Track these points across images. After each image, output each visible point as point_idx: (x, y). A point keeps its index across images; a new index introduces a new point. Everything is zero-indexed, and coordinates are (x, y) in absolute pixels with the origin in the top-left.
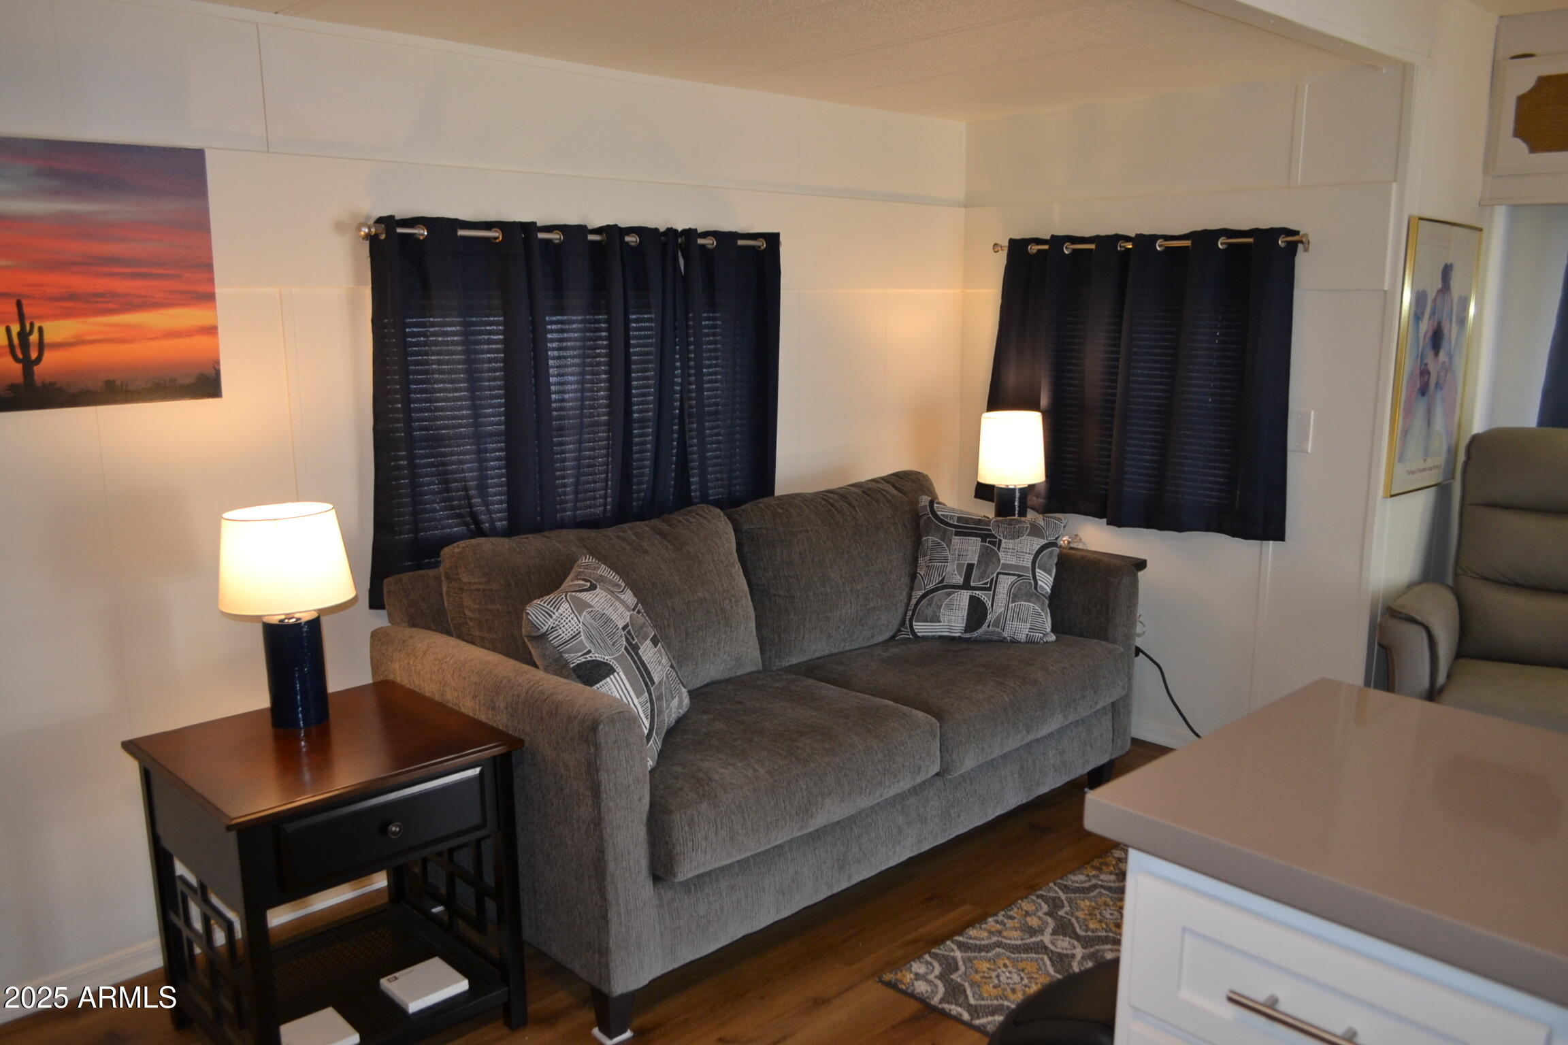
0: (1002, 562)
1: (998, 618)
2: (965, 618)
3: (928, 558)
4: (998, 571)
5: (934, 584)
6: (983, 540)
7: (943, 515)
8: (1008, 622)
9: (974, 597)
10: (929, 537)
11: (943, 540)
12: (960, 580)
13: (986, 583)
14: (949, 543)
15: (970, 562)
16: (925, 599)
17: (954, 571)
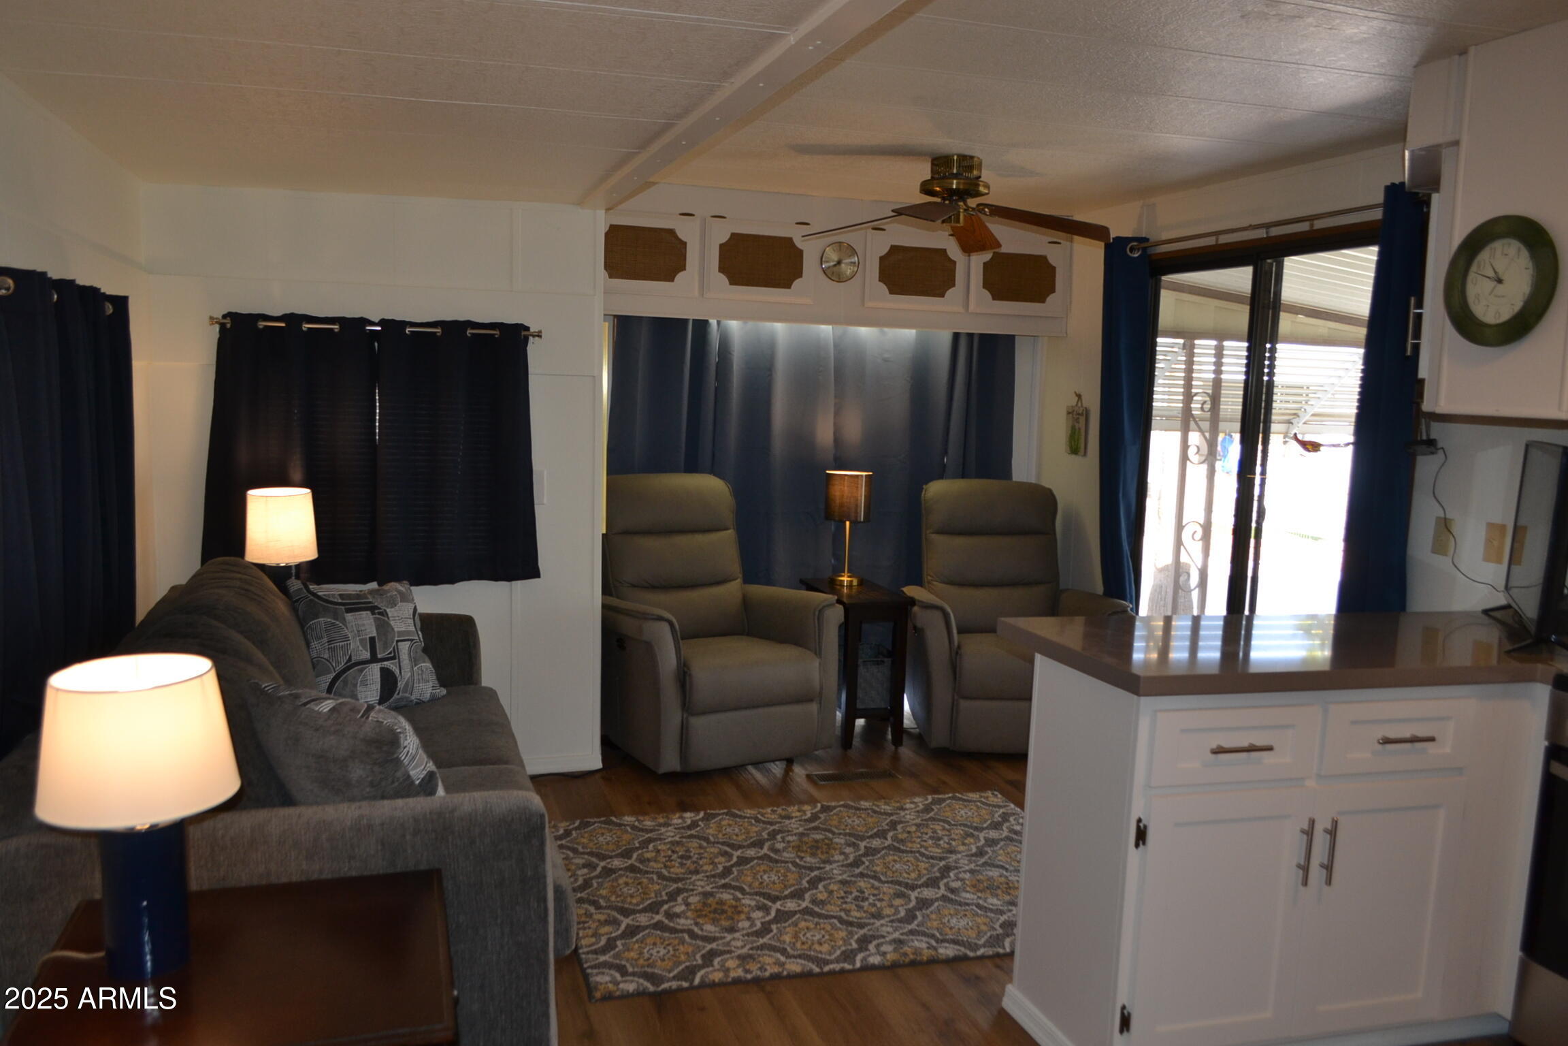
0: (396, 629)
1: (407, 684)
2: (379, 690)
3: (325, 640)
4: (396, 639)
5: (343, 664)
6: (373, 613)
7: (325, 595)
8: (415, 685)
9: (384, 668)
10: (320, 620)
11: (337, 619)
12: (366, 655)
13: (390, 653)
14: (344, 621)
15: (371, 635)
16: (339, 681)
17: (358, 647)
